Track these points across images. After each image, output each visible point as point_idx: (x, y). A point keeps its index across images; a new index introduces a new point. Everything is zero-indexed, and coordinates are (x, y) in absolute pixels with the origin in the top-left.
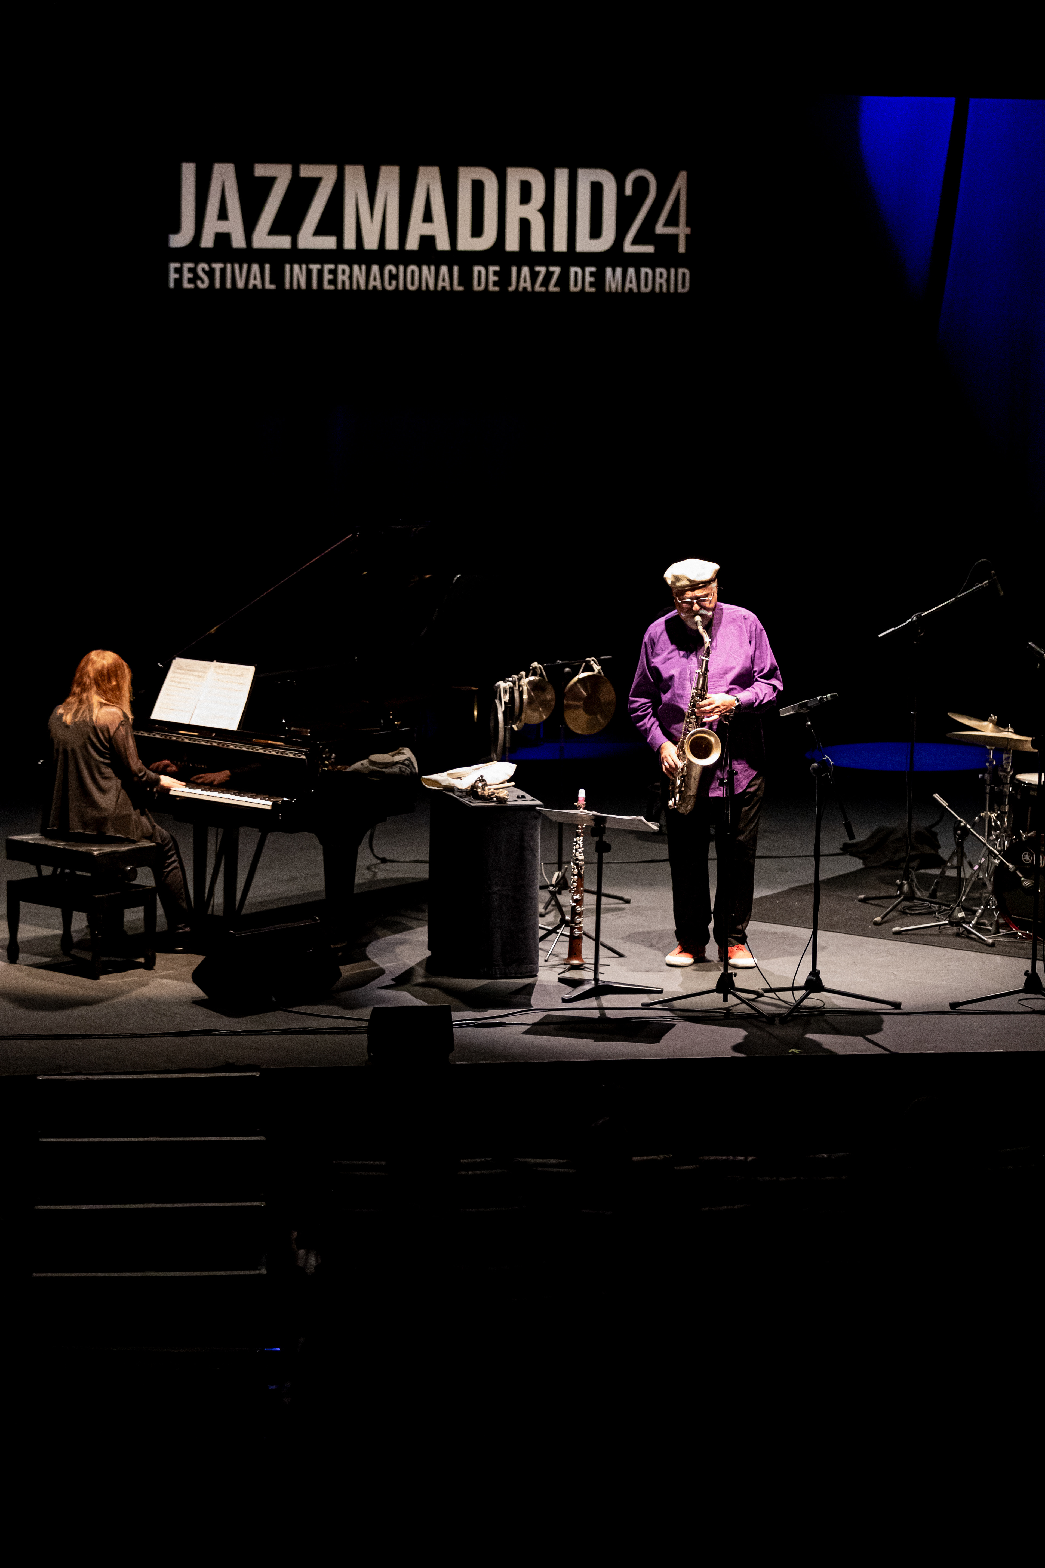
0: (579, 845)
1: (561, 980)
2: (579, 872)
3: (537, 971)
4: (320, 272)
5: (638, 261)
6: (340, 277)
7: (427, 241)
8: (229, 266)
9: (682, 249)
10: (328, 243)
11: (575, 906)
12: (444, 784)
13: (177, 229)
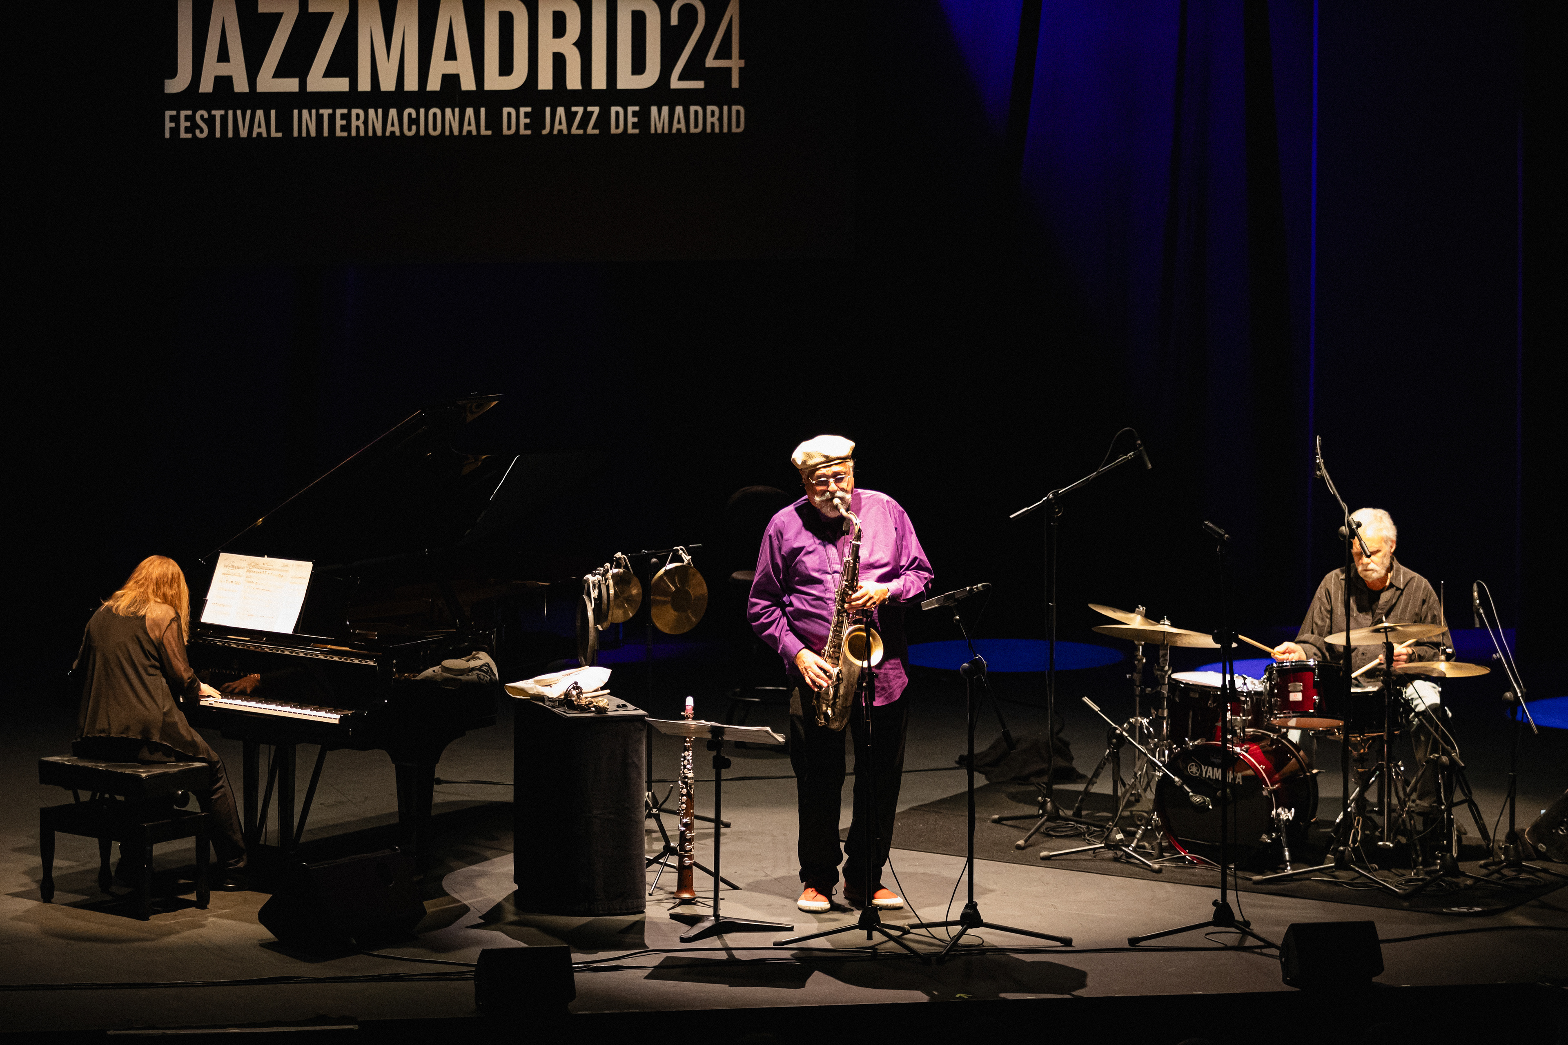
0: (688, 760)
1: (673, 917)
2: (688, 792)
3: (644, 907)
4: (332, 118)
5: (686, 98)
6: (354, 123)
7: (451, 81)
8: (230, 113)
9: (735, 84)
10: (341, 84)
11: (684, 831)
12: (531, 692)
13: (173, 74)
